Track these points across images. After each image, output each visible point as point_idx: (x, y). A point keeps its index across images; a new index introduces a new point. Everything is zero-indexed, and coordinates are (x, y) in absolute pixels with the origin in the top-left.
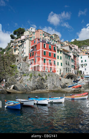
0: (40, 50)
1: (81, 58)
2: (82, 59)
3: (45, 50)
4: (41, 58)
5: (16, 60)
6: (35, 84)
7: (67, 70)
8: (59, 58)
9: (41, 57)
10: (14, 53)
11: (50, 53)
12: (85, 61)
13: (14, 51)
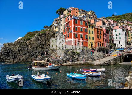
0: (72, 27)
1: (116, 31)
2: (116, 33)
3: (77, 26)
4: (73, 34)
5: (56, 36)
6: (66, 57)
7: (98, 44)
8: (91, 32)
9: (73, 32)
10: (55, 30)
11: (81, 28)
12: (120, 34)
13: (55, 28)
